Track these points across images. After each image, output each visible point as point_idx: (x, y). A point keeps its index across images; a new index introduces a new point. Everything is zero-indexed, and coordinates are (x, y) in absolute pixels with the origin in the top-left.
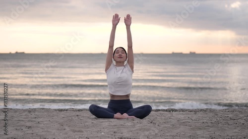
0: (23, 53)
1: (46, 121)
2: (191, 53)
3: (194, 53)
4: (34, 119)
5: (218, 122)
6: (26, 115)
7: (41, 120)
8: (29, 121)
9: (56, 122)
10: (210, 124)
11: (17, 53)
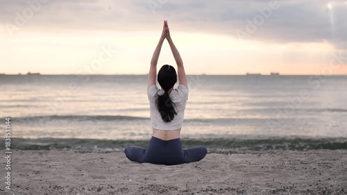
0: (38, 74)
1: (60, 165)
2: (272, 74)
3: (278, 74)
4: (44, 163)
5: (281, 167)
6: (34, 158)
7: (53, 163)
8: (38, 165)
9: (73, 166)
10: (270, 169)
11: (29, 74)
